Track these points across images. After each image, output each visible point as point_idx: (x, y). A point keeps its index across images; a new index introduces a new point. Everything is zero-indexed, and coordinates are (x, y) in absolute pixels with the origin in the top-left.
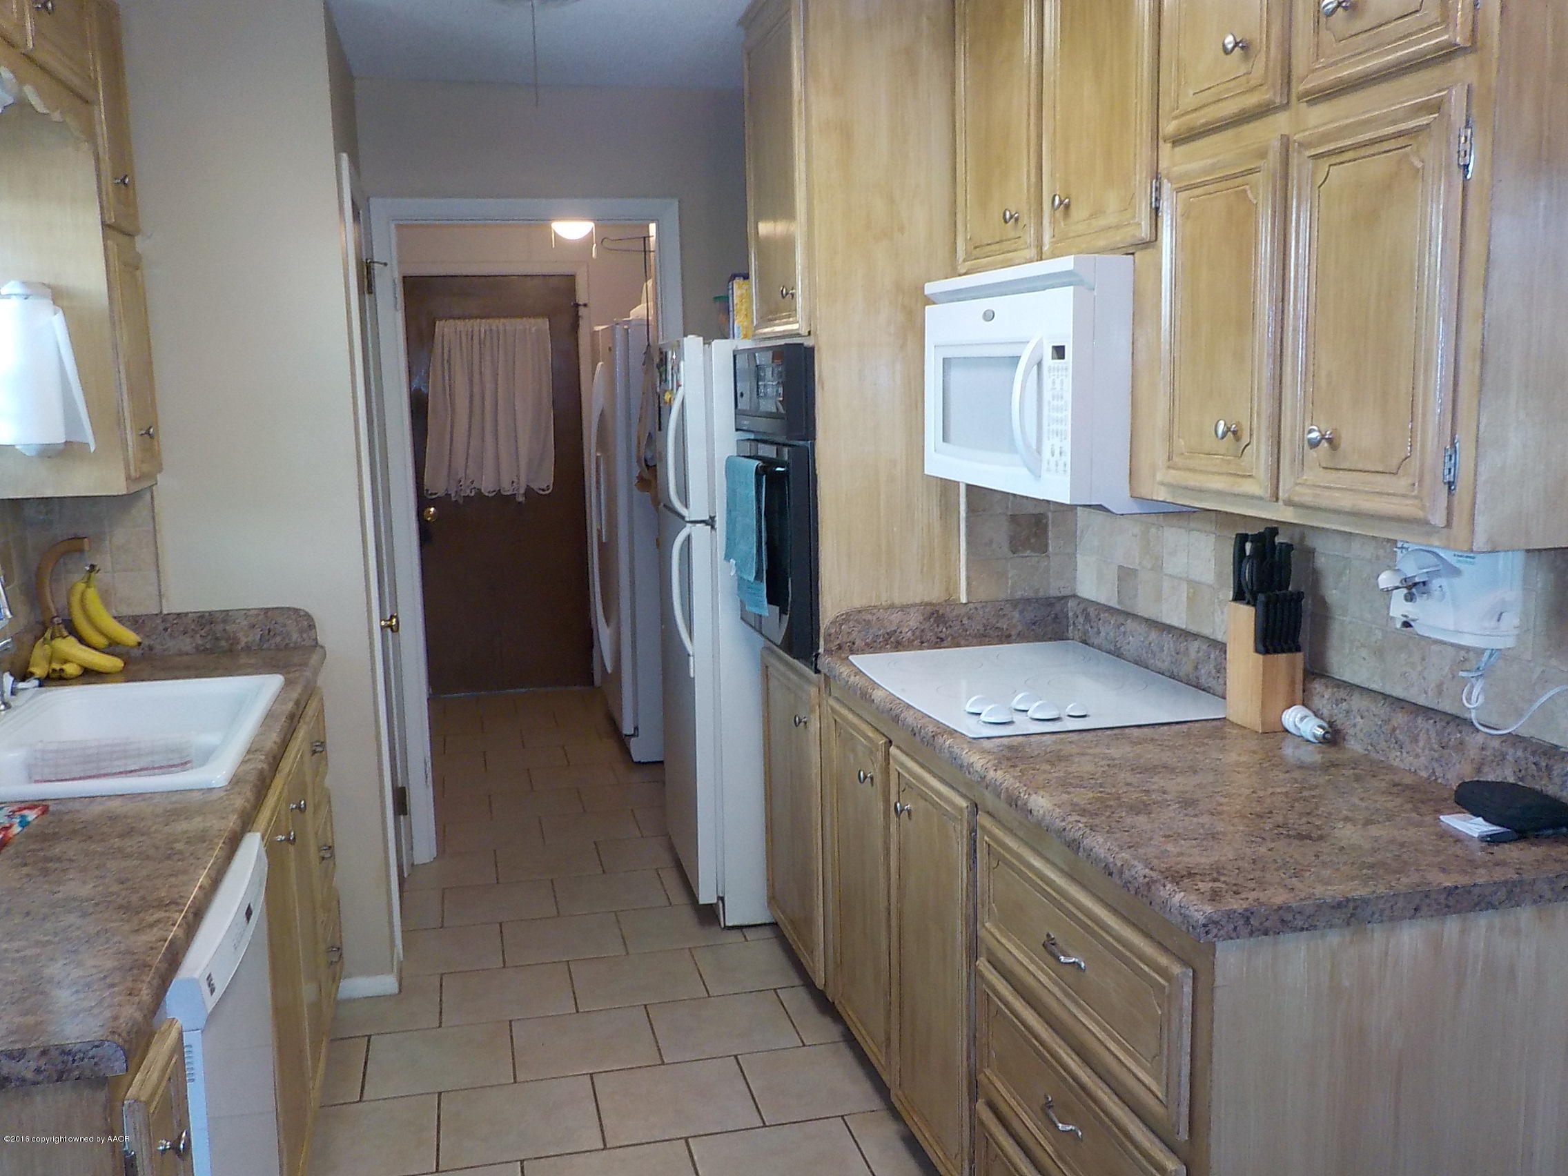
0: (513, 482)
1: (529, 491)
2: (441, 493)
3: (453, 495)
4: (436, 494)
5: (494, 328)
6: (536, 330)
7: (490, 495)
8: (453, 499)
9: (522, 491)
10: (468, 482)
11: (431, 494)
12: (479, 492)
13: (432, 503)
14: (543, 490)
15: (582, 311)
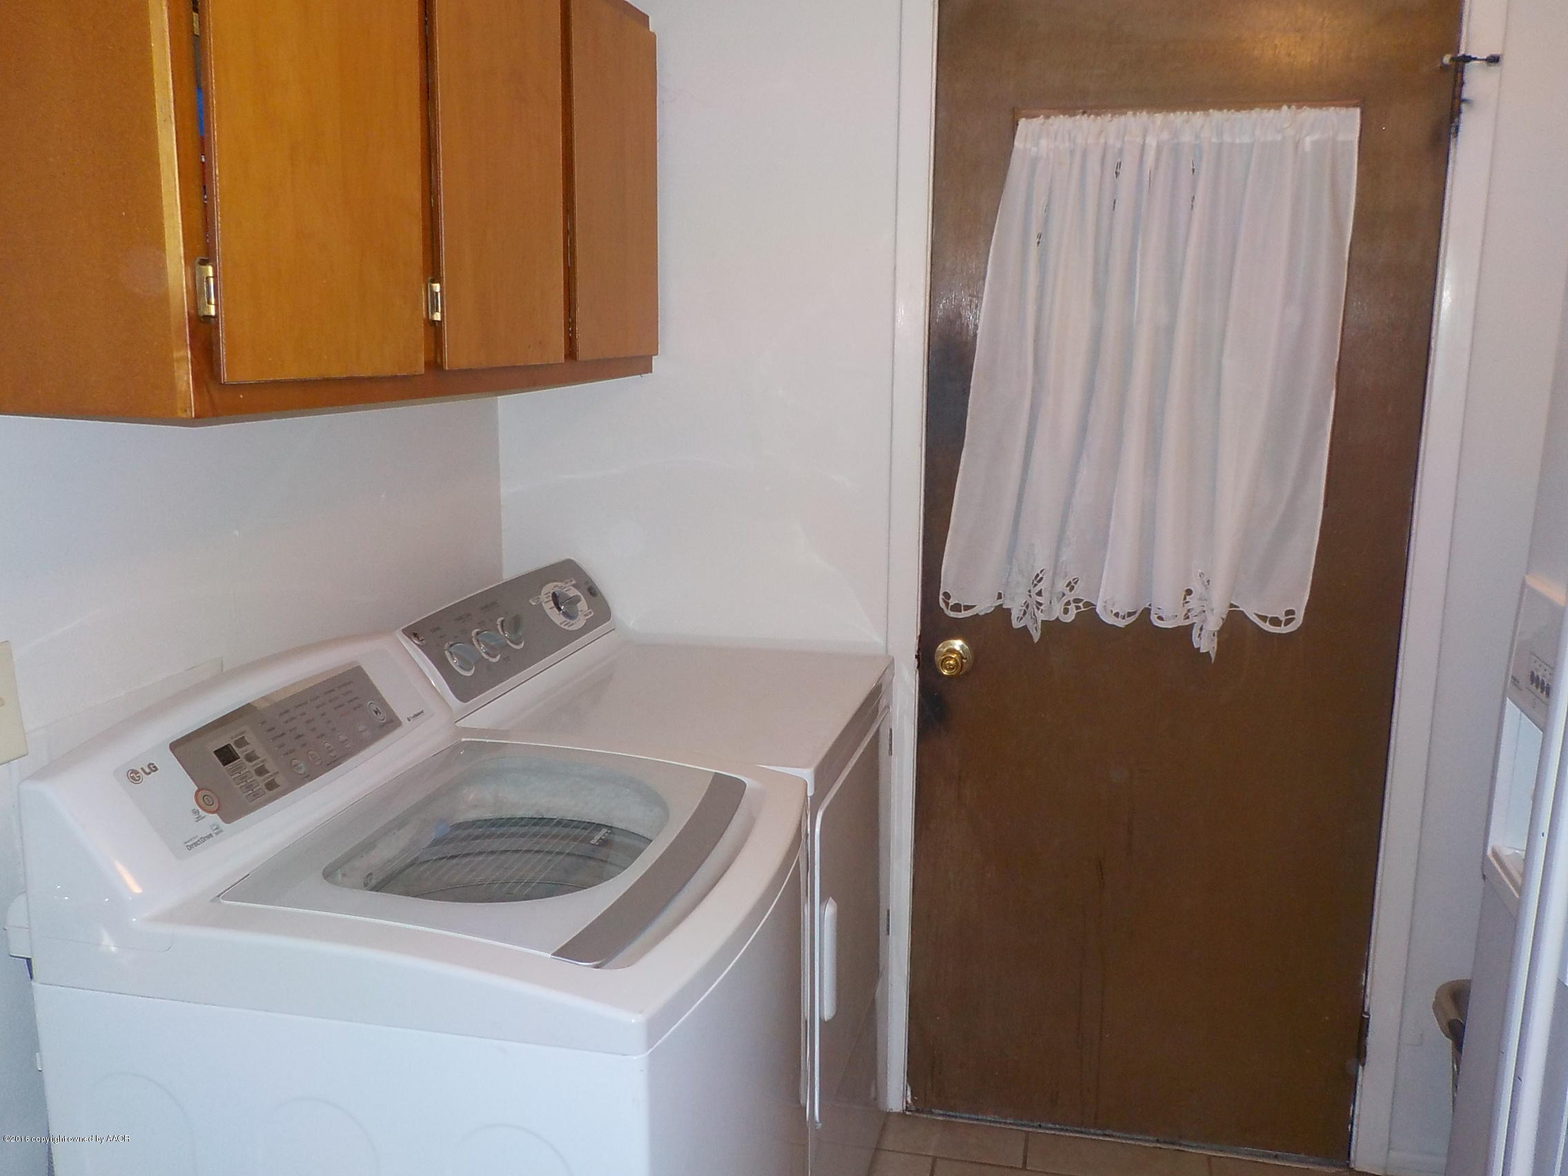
0: (1189, 592)
1: (1235, 622)
2: (984, 606)
3: (1015, 614)
4: (967, 608)
5: (1186, 138)
6: (1315, 143)
7: (1121, 623)
8: (1016, 624)
9: (1214, 623)
10: (1061, 585)
11: (957, 608)
12: (1089, 615)
13: (957, 627)
14: (1275, 622)
15: (1477, 82)
